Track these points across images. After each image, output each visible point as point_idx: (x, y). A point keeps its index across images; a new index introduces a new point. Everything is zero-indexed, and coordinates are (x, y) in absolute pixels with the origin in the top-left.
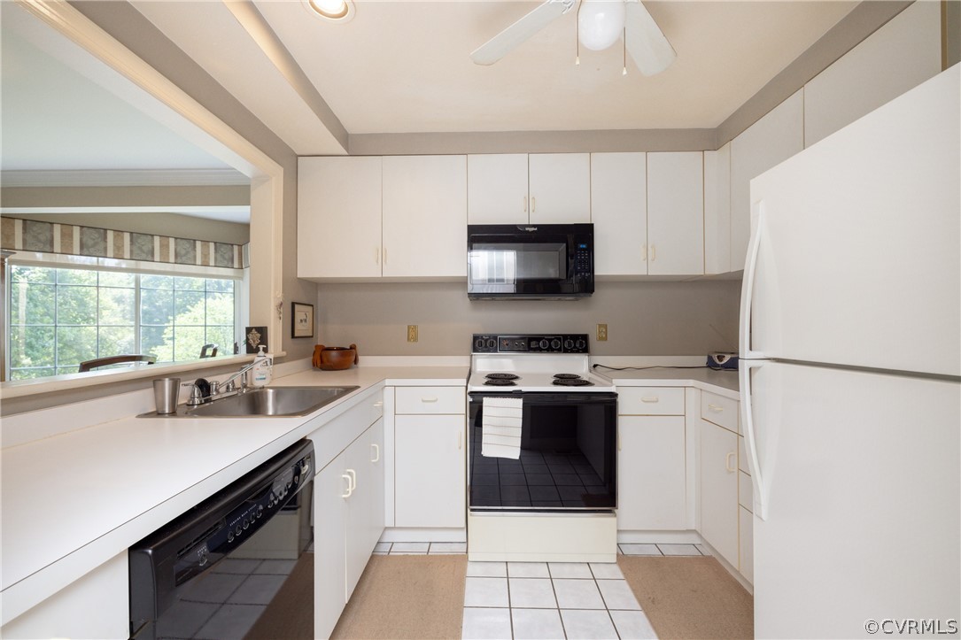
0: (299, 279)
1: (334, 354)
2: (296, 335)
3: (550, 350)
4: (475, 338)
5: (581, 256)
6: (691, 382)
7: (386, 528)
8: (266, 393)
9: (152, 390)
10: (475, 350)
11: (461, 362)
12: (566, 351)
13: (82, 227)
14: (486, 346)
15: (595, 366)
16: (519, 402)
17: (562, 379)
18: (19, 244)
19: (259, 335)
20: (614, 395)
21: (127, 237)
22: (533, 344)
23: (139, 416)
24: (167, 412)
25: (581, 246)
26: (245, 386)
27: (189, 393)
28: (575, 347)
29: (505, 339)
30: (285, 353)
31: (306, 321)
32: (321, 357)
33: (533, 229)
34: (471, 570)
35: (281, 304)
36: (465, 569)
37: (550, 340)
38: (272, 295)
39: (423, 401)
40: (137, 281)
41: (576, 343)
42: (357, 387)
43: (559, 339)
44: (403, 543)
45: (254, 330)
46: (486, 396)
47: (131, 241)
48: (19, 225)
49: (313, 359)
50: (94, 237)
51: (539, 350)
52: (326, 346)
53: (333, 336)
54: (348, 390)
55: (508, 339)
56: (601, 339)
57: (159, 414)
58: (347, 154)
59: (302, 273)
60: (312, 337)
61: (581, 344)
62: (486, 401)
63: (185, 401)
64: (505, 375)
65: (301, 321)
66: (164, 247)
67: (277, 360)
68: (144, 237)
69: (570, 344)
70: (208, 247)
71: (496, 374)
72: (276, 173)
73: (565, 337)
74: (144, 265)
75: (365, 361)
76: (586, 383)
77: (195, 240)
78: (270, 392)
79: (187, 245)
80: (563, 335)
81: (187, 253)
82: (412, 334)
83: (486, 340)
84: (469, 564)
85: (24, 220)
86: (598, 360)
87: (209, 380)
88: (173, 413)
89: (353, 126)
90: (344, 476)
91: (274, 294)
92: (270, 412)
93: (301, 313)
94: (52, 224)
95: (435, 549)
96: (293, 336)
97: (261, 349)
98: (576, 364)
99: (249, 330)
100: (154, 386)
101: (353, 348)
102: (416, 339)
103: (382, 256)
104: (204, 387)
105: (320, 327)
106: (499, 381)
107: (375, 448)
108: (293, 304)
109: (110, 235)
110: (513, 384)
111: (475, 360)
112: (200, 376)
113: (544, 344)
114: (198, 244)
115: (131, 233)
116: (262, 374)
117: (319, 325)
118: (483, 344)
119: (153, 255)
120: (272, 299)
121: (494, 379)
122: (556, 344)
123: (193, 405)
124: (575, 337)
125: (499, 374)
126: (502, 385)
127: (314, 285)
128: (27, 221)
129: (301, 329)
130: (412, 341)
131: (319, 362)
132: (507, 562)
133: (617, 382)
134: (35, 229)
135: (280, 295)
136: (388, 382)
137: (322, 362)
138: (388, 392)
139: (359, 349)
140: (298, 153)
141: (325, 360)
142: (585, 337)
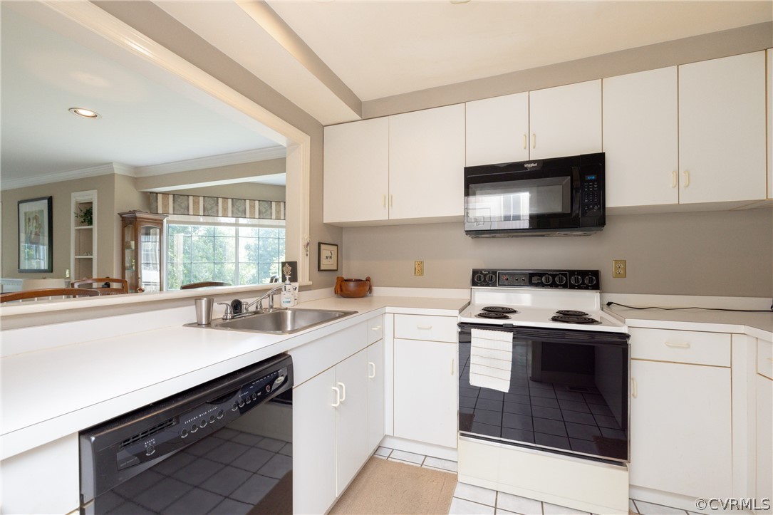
0: (325, 224)
1: (352, 284)
2: (322, 268)
3: (553, 285)
4: (475, 272)
5: (588, 188)
6: (742, 328)
7: (386, 436)
8: (287, 313)
9: (194, 307)
10: (474, 283)
11: (462, 294)
12: (572, 287)
13: (204, 197)
14: (485, 281)
15: (609, 304)
16: (510, 335)
17: (564, 316)
18: (171, 211)
19: (290, 268)
20: (625, 336)
21: (230, 201)
22: (535, 280)
23: (185, 325)
24: (204, 323)
25: (589, 178)
26: (272, 307)
27: (224, 311)
28: (583, 283)
29: (505, 274)
30: (311, 283)
31: (331, 257)
32: (341, 286)
33: (532, 165)
34: (459, 491)
35: (308, 244)
36: (453, 489)
37: (554, 276)
38: (301, 236)
39: (419, 328)
40: (237, 232)
41: (587, 280)
42: (356, 312)
43: (565, 275)
44: (402, 451)
45: (287, 264)
46: (475, 328)
47: (232, 204)
48: (171, 197)
49: (335, 289)
50: (211, 203)
51: (542, 285)
52: (345, 278)
53: (353, 270)
54: (346, 314)
55: (508, 274)
56: (618, 275)
57: (199, 325)
58: (360, 118)
59: (329, 218)
60: (337, 270)
61: (591, 281)
62: (474, 332)
63: (222, 316)
64: (503, 308)
65: (327, 257)
66: (252, 207)
67: (302, 288)
68: (239, 201)
69: (577, 280)
70: (280, 205)
71: (493, 308)
72: (305, 141)
73: (572, 273)
74: (242, 221)
75: (378, 291)
76: (592, 322)
77: (271, 202)
78: (289, 313)
79: (266, 205)
80: (569, 271)
81: (267, 210)
82: (419, 270)
83: (485, 275)
84: (458, 484)
85: (174, 195)
86: (611, 297)
87: (242, 301)
88: (208, 325)
89: (364, 94)
90: (334, 388)
91: (303, 235)
92: (289, 328)
93: (326, 251)
94: (188, 196)
95: (429, 462)
96: (319, 269)
97: (287, 279)
98: (586, 301)
99: (284, 264)
100: (196, 304)
101: (368, 279)
102: (422, 274)
103: (389, 200)
104: (237, 306)
105: (344, 263)
106: (493, 314)
107: (372, 365)
108: (319, 244)
109: (220, 201)
110: (506, 318)
111: (474, 293)
112: (237, 298)
113: (547, 280)
114: (274, 204)
115: (232, 199)
116: (288, 299)
117: (344, 261)
118: (483, 278)
119: (245, 214)
120: (301, 240)
121: (490, 312)
122: (561, 280)
123: (226, 319)
124: (583, 273)
125: (496, 308)
126: (496, 318)
127: (339, 229)
128: (176, 195)
129: (326, 264)
130: (419, 275)
131: (339, 290)
132: (497, 492)
133: (630, 322)
134: (179, 200)
135: (307, 236)
136: (388, 309)
137: (341, 290)
138: (388, 318)
139: (373, 280)
140: (324, 124)
141: (344, 288)
142: (596, 274)
